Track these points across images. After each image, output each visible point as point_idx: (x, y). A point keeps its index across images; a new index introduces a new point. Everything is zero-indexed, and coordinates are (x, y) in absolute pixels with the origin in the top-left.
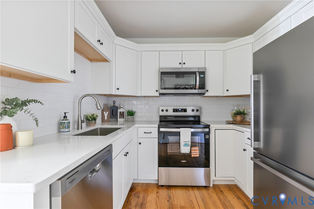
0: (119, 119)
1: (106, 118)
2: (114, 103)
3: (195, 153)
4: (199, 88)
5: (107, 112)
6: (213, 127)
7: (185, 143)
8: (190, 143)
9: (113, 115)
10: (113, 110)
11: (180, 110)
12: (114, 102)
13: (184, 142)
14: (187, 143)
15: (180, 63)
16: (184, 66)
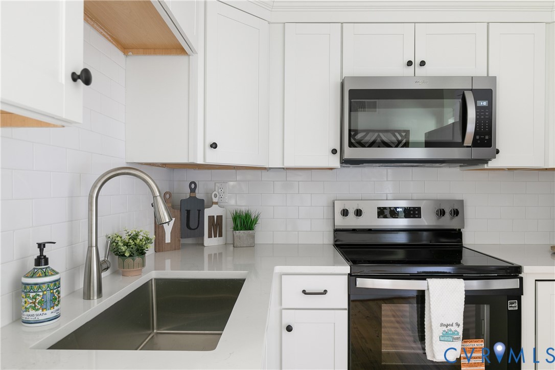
0: (207, 241)
2: (193, 191)
4: (476, 143)
6: (530, 273)
7: (445, 328)
8: (460, 330)
9: (191, 229)
10: (188, 212)
11: (402, 210)
12: (193, 186)
13: (442, 325)
14: (454, 328)
15: (410, 63)
16: (421, 71)
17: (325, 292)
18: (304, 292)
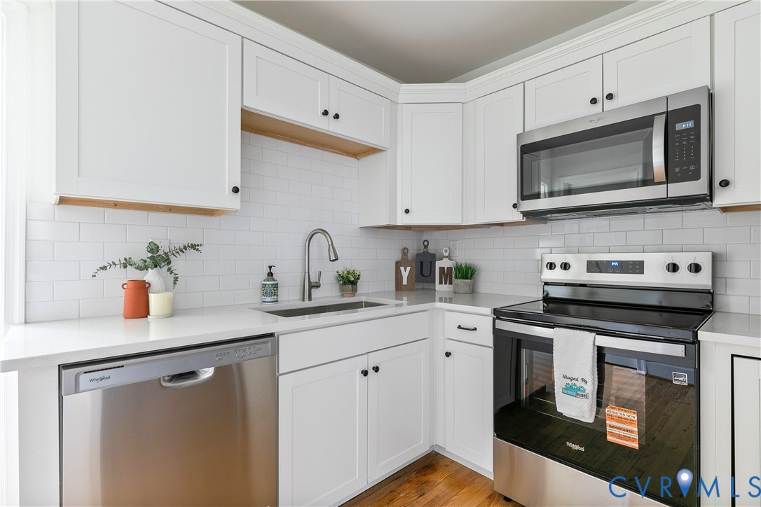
0: (438, 287)
1: (405, 282)
2: (426, 247)
3: (622, 433)
4: (672, 179)
5: (409, 268)
7: (569, 381)
8: (588, 387)
9: (423, 276)
10: (422, 263)
11: (617, 264)
12: (426, 243)
13: (565, 377)
14: (579, 384)
15: (594, 101)
16: (609, 105)
17: (475, 329)
18: (460, 327)
